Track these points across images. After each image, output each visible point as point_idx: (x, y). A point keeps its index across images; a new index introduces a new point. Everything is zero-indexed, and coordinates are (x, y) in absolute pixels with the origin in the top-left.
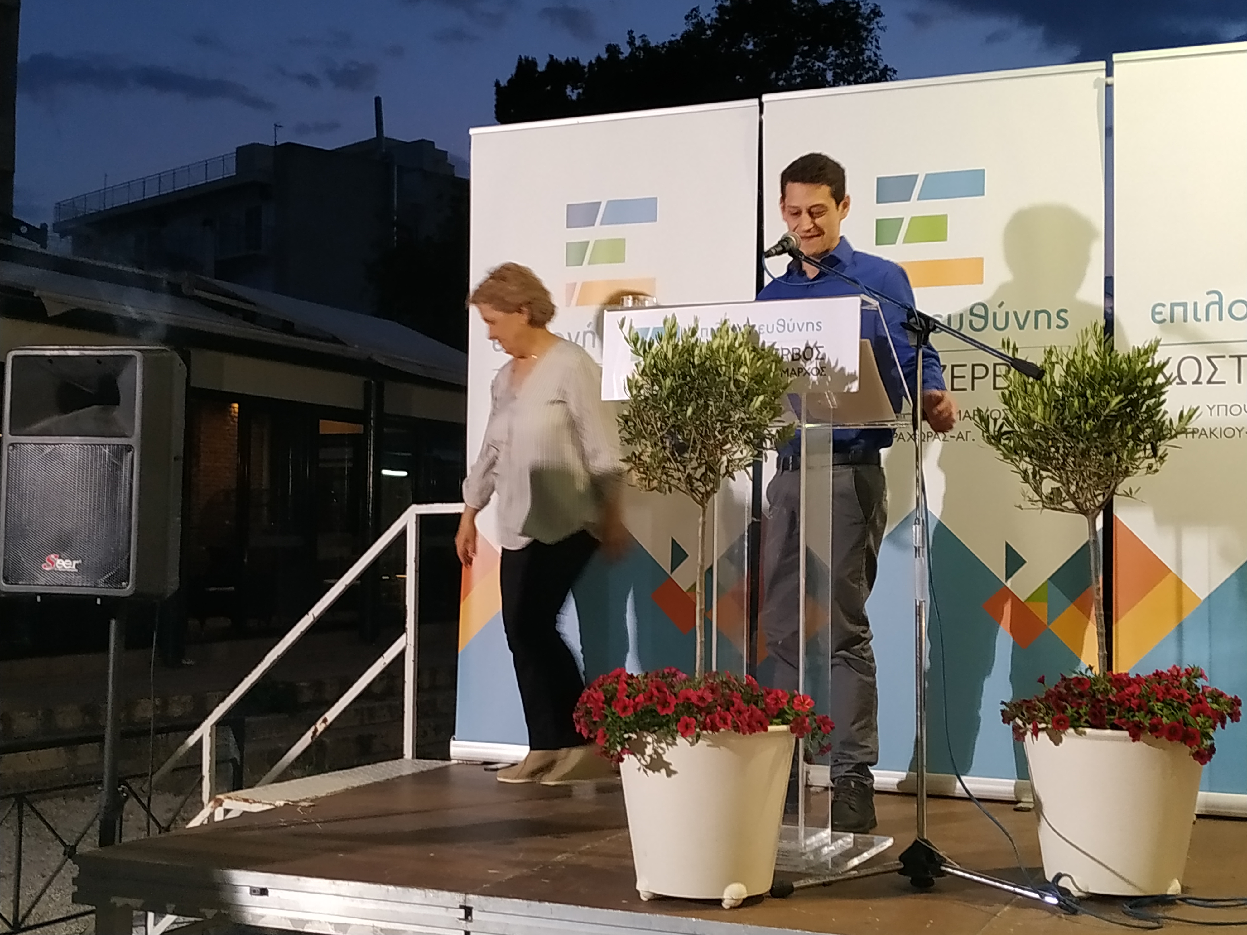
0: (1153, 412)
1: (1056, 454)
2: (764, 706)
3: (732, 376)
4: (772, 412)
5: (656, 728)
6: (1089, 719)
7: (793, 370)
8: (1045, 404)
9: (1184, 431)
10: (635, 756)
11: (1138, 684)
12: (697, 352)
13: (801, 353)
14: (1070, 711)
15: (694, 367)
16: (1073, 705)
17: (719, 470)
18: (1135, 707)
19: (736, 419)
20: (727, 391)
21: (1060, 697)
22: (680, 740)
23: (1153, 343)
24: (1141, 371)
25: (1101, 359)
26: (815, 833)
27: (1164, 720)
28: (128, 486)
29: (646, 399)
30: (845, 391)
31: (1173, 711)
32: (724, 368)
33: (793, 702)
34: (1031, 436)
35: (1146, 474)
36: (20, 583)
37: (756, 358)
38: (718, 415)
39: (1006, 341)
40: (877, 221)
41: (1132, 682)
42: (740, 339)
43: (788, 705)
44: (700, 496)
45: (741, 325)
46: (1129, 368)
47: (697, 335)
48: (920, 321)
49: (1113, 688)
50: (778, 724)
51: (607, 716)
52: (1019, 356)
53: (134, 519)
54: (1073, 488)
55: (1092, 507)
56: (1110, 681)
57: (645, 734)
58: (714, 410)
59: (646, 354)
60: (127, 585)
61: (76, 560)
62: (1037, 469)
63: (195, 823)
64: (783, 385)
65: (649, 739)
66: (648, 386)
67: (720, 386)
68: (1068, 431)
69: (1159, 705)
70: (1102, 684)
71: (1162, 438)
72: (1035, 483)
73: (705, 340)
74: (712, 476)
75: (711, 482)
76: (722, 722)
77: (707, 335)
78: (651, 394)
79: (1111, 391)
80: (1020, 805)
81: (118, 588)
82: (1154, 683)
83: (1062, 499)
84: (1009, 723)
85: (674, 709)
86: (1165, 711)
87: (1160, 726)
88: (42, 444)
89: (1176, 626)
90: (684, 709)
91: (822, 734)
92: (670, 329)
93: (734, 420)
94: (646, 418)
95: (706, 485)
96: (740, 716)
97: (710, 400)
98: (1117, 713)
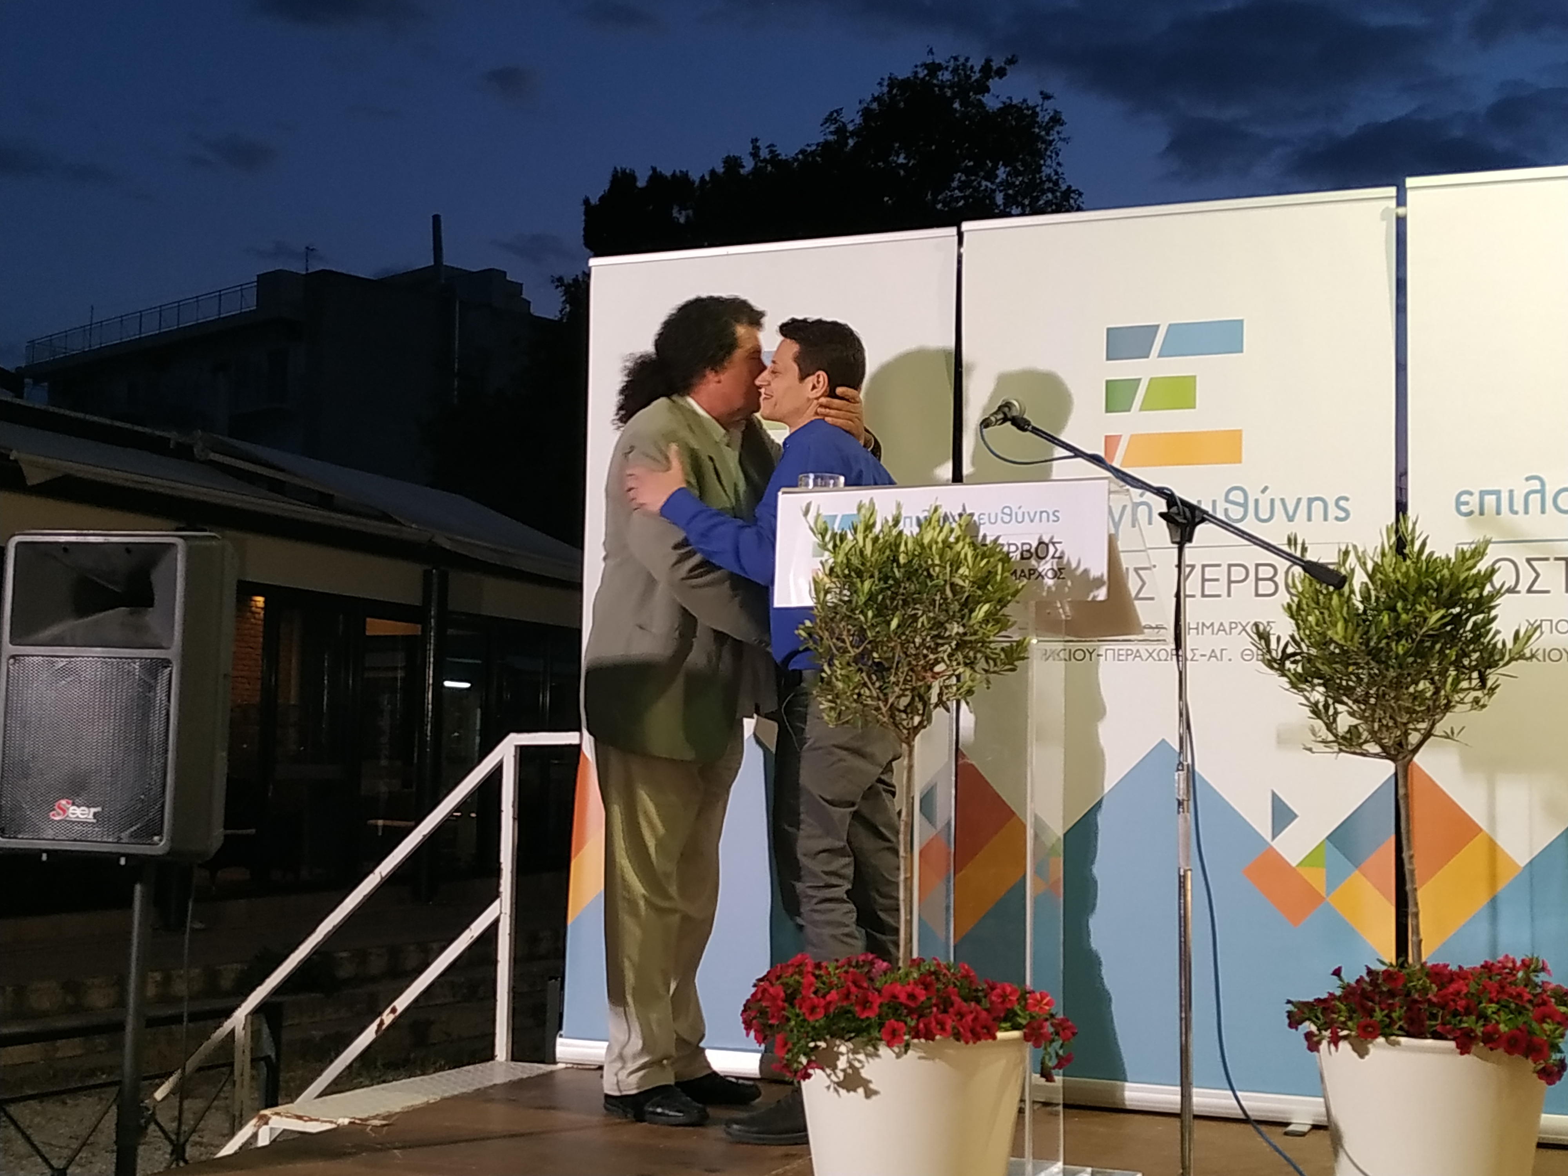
0: (1483, 630)
2: (988, 1006)
3: (948, 578)
4: (999, 625)
5: (853, 1035)
6: (1405, 1026)
7: (1023, 571)
8: (1345, 619)
9: (1522, 657)
10: (823, 1069)
11: (1464, 979)
12: (902, 548)
13: (1033, 550)
14: (1379, 1015)
15: (899, 566)
16: (1383, 1006)
17: (929, 699)
18: (1463, 1011)
19: (953, 634)
20: (941, 598)
21: (1365, 995)
22: (883, 1050)
23: (1481, 543)
24: (1466, 579)
25: (1413, 562)
26: (1045, 1168)
27: (1502, 1028)
28: (164, 712)
29: (836, 606)
30: (1090, 599)
31: (1511, 1016)
32: (937, 569)
33: (1026, 1000)
34: (1327, 659)
35: (1471, 710)
36: (20, 836)
37: (979, 558)
38: (931, 629)
39: (1292, 538)
40: (1107, 382)
41: (1454, 977)
42: (957, 532)
43: (1019, 1004)
44: (905, 732)
45: (955, 513)
46: (1452, 575)
47: (901, 525)
48: (1184, 512)
49: (1434, 986)
50: (1006, 1030)
51: (788, 1020)
52: (1310, 557)
53: (171, 755)
54: (1376, 726)
56: (1428, 975)
57: (838, 1042)
58: (926, 623)
59: (837, 549)
60: (161, 841)
61: (93, 807)
62: (1330, 701)
63: (228, 1149)
64: (1012, 590)
65: (843, 1049)
66: (838, 591)
67: (934, 590)
68: (1374, 654)
69: (1494, 1007)
70: (1419, 980)
71: (1493, 664)
72: (1328, 719)
73: (912, 532)
74: (920, 706)
75: (919, 714)
76: (939, 1027)
77: (911, 526)
78: (841, 600)
79: (1428, 604)
80: (1291, 1128)
81: (149, 844)
82: (1485, 979)
83: (1361, 741)
84: (1297, 1029)
85: (877, 1010)
86: (1503, 1016)
87: (1497, 1036)
88: (52, 656)
89: (1489, 900)
90: (890, 1010)
91: (1061, 1042)
92: (868, 515)
93: (950, 636)
94: (837, 631)
95: (912, 718)
96: (961, 1019)
97: (918, 609)
98: (1439, 1018)
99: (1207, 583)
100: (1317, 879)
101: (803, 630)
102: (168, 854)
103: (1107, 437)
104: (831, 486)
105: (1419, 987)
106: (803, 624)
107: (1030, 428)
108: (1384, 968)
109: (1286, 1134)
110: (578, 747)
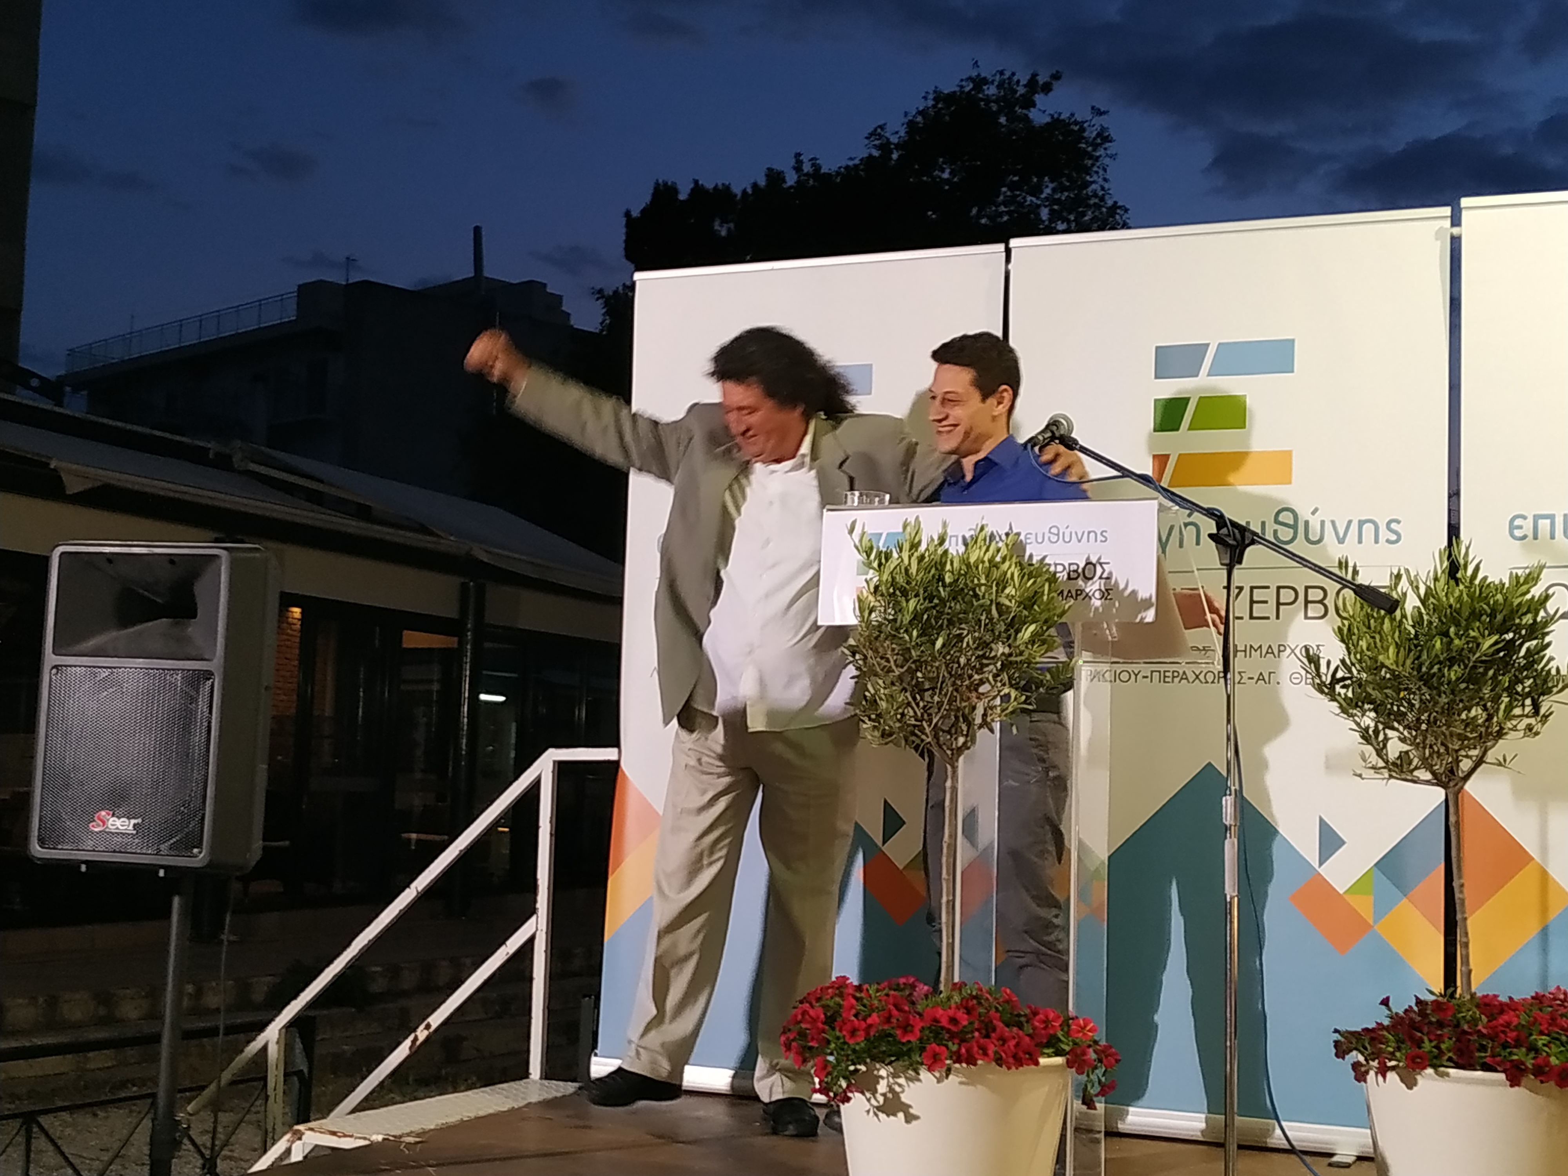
0: (1536, 656)
2: (1031, 1031)
3: (994, 598)
4: (1046, 646)
5: (893, 1059)
6: (1454, 1057)
7: (1069, 591)
8: (1397, 643)
10: (863, 1093)
11: (1514, 1010)
12: (948, 567)
13: (1080, 570)
14: (1427, 1046)
15: (944, 585)
16: (1432, 1037)
17: (974, 720)
18: (1513, 1043)
19: (999, 654)
20: (987, 617)
21: (1414, 1026)
22: (924, 1074)
23: (1535, 568)
24: (1520, 604)
25: (1466, 587)
27: (1553, 1060)
28: (206, 724)
29: (880, 625)
30: (1138, 620)
31: (1562, 1049)
33: (1069, 1026)
34: (1378, 684)
35: (1524, 737)
36: (60, 847)
37: (1026, 577)
38: (976, 649)
39: (1343, 561)
41: (1506, 1008)
42: (1004, 551)
43: (1062, 1030)
44: (949, 752)
45: (1002, 533)
46: (1505, 600)
47: (947, 544)
48: (1234, 534)
49: (1483, 1017)
50: (1049, 1056)
51: (828, 1042)
52: (1361, 580)
53: (212, 767)
56: (1478, 1006)
57: (878, 1066)
58: (971, 643)
59: (882, 567)
60: (200, 853)
61: (134, 818)
62: (1381, 727)
63: (261, 1164)
64: (1058, 611)
65: (883, 1073)
66: (882, 609)
67: (979, 611)
68: (1426, 679)
69: (1545, 1039)
70: (1469, 1011)
71: (1547, 691)
72: (1378, 744)
73: (957, 551)
74: (964, 727)
75: (963, 735)
76: (981, 1052)
77: (957, 545)
78: (885, 619)
79: (1482, 630)
80: (1335, 1159)
81: (189, 856)
82: (1535, 1011)
83: (1412, 767)
84: (1343, 1058)
85: (918, 1033)
86: (1554, 1049)
87: (1547, 1069)
88: (94, 667)
89: (1540, 929)
90: (931, 1035)
91: (1104, 1069)
92: (913, 535)
93: (996, 656)
94: (881, 650)
95: (956, 739)
96: (1003, 1045)
97: (963, 629)
98: (1489, 1050)
99: (1255, 605)
100: (1364, 906)
102: (208, 866)
104: (876, 504)
105: (1468, 1017)
107: (1078, 447)
108: (1433, 998)
109: (1330, 1165)
110: (615, 765)
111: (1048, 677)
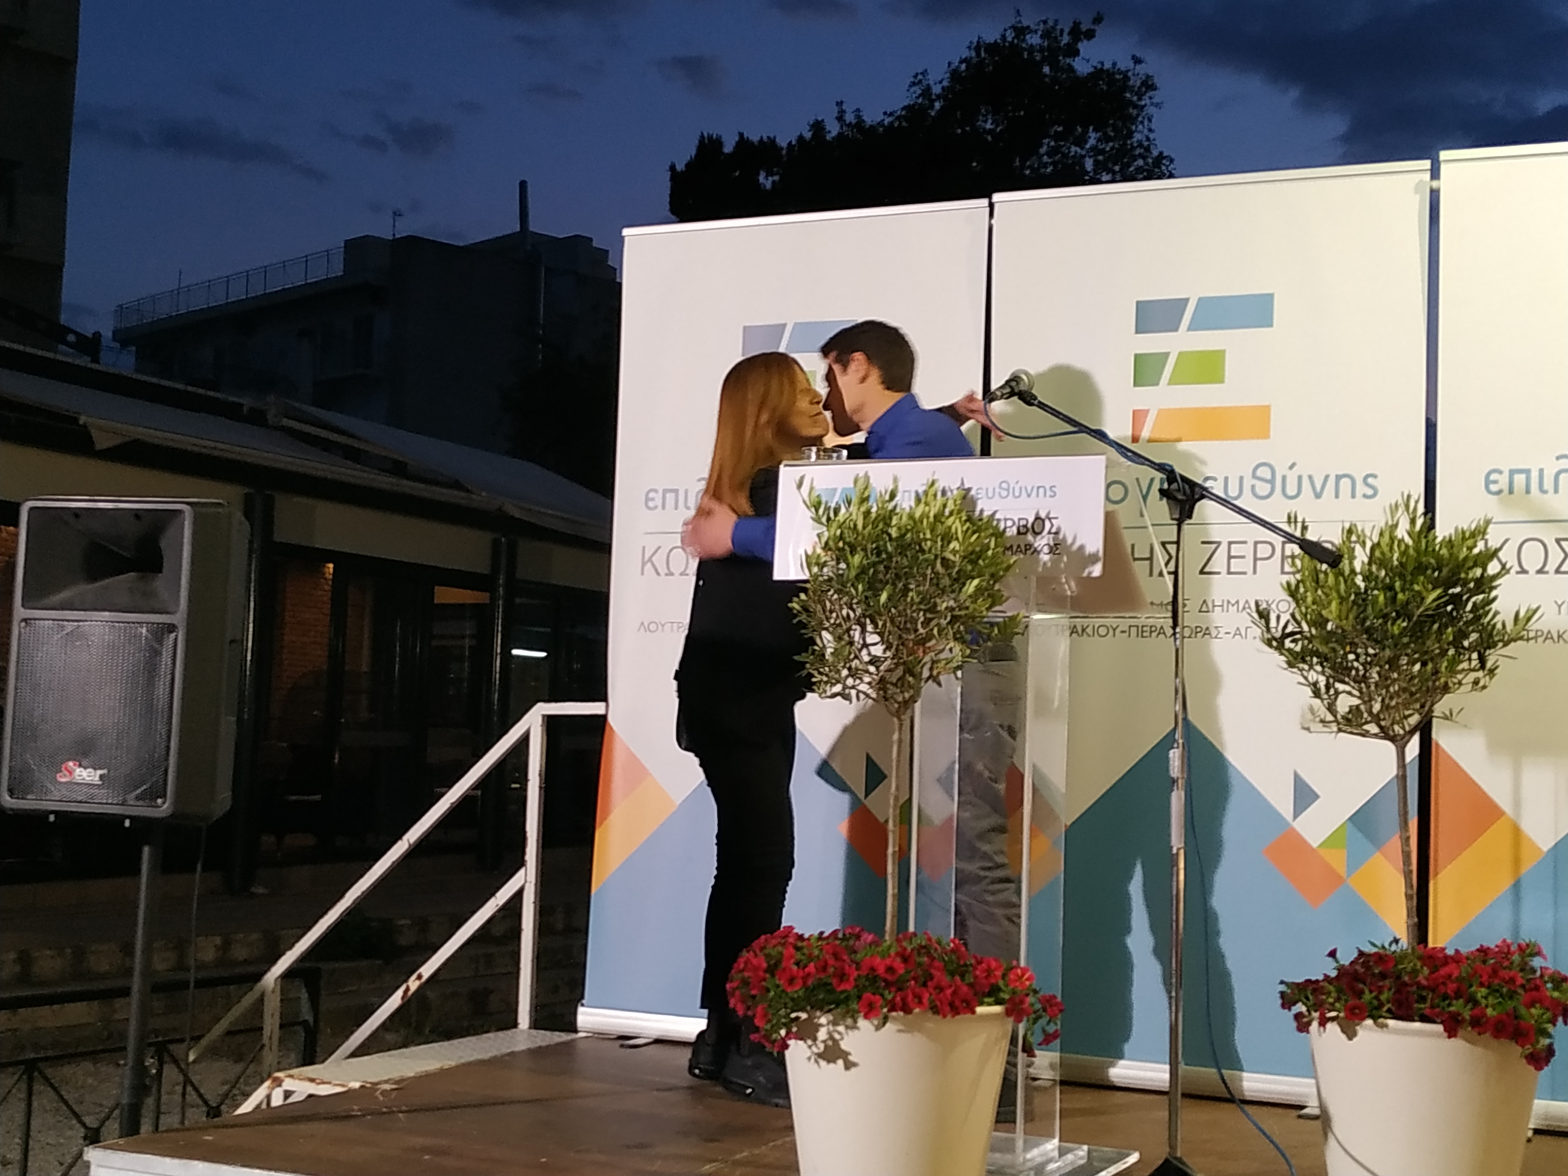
0: (1482, 611)
1: (1356, 664)
2: (972, 980)
3: (939, 553)
4: (990, 600)
5: (832, 1006)
6: (1393, 1009)
7: (1019, 546)
8: (1341, 598)
9: (1521, 638)
10: (805, 1042)
11: (1457, 962)
12: (894, 522)
13: (1029, 525)
14: (1367, 996)
15: (891, 539)
16: (1373, 988)
17: (921, 673)
18: (1452, 994)
19: (943, 608)
20: (933, 572)
21: (1357, 977)
22: (862, 1023)
23: (1482, 523)
24: (1466, 559)
25: (1414, 541)
26: (1037, 1145)
27: (1489, 1011)
28: (169, 677)
29: (830, 579)
30: (1085, 574)
31: (1500, 999)
32: (929, 543)
33: (1008, 975)
34: (1323, 638)
35: (1471, 691)
36: (29, 797)
37: (970, 531)
38: (920, 603)
39: (1292, 517)
40: (1136, 356)
41: (1449, 960)
42: (950, 506)
43: (1003, 979)
44: (896, 706)
45: (953, 487)
46: (1451, 555)
47: (897, 499)
48: (1185, 489)
49: (1425, 968)
50: (990, 1004)
51: (768, 990)
52: (1311, 536)
53: (175, 719)
54: (1377, 707)
55: (1402, 732)
56: (1420, 958)
57: (818, 1013)
58: (915, 597)
59: (830, 522)
60: (164, 803)
61: (100, 768)
62: (1331, 681)
63: (247, 1107)
64: (1005, 565)
66: (834, 563)
67: (924, 565)
68: (1370, 633)
69: (1484, 991)
70: (1410, 962)
71: (1492, 645)
72: (1329, 699)
73: (906, 506)
74: (911, 680)
75: (910, 688)
76: (916, 1000)
77: (910, 500)
78: (835, 573)
79: (1426, 584)
80: (1305, 1111)
81: (152, 807)
82: (1478, 962)
83: (1363, 721)
84: (1290, 1009)
85: (853, 982)
86: (1491, 1000)
87: (1484, 1020)
88: (62, 620)
89: (1512, 883)
90: (867, 983)
91: (1048, 1018)
92: (863, 488)
93: (941, 610)
94: (828, 604)
95: (903, 692)
96: (940, 993)
98: (1429, 1001)
99: (1232, 560)
100: (1338, 860)
101: (798, 603)
102: (172, 815)
103: (1134, 412)
104: (834, 459)
105: (1409, 970)
106: (798, 597)
107: (1036, 402)
108: (1374, 950)
110: (604, 718)
111: (996, 631)
